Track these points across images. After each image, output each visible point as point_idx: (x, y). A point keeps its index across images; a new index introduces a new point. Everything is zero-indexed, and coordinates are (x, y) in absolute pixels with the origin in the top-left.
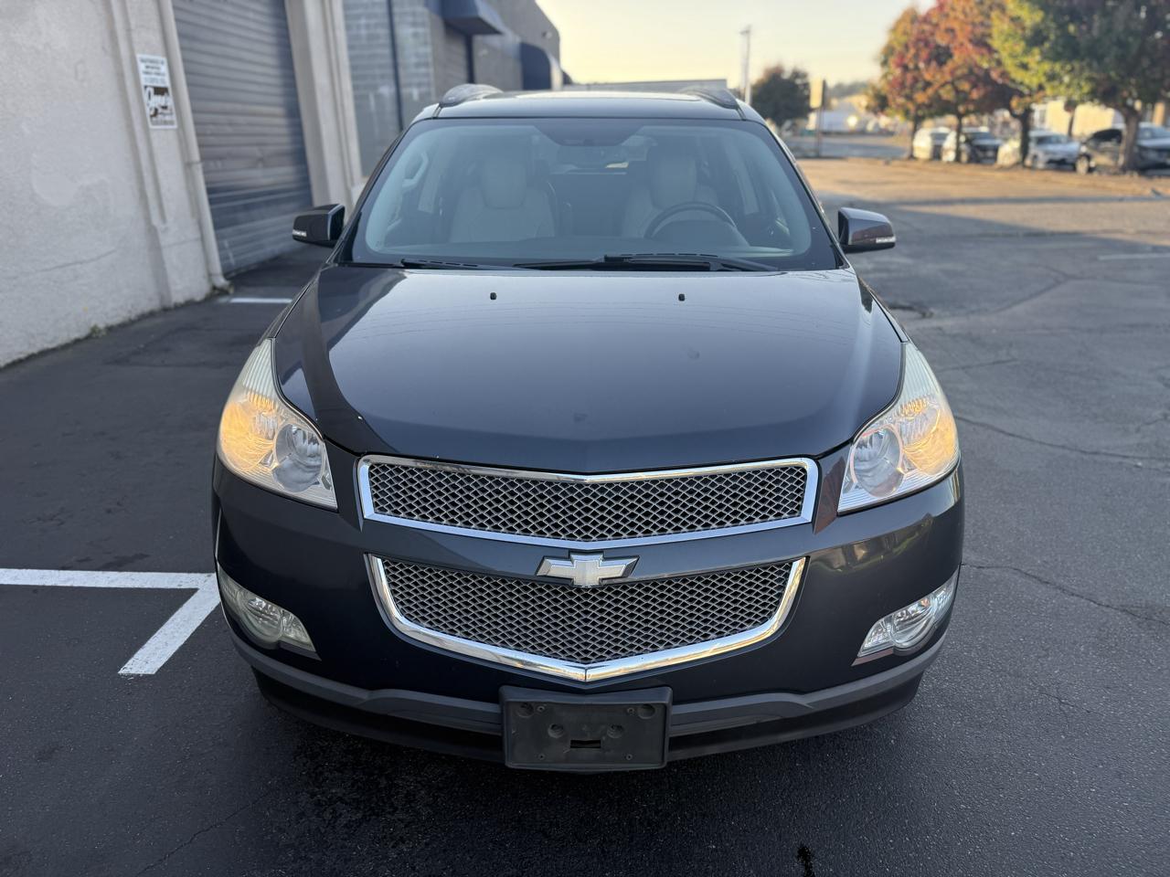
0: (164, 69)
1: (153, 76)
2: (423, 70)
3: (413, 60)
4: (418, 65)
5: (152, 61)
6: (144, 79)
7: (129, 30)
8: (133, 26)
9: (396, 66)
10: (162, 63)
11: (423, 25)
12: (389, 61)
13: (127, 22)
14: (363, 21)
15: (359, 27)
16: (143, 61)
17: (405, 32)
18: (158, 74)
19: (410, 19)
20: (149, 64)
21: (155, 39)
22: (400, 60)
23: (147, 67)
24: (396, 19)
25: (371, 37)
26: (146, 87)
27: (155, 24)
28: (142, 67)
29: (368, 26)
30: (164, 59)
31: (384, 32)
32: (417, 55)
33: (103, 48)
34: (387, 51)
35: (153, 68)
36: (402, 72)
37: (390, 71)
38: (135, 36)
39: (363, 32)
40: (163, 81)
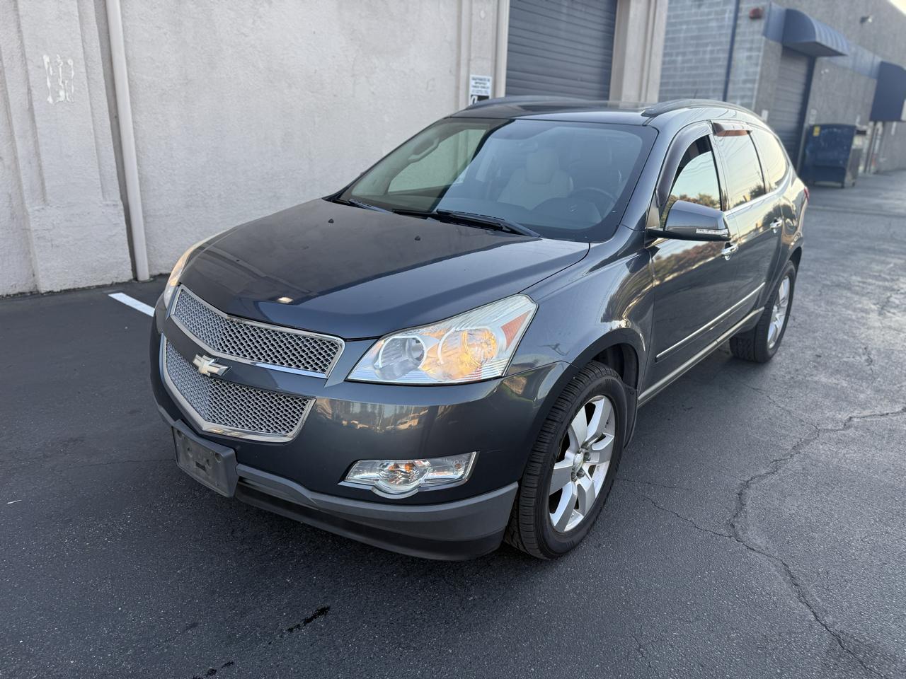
0: (489, 84)
1: (480, 89)
2: (749, 85)
3: (743, 77)
4: (745, 82)
5: (481, 80)
6: (472, 91)
7: (469, 60)
8: (472, 57)
9: (727, 83)
10: (489, 80)
11: (759, 49)
12: (723, 78)
13: (469, 55)
14: (709, 48)
15: (705, 52)
16: (474, 79)
17: (741, 56)
18: (484, 87)
19: (748, 45)
20: (478, 81)
21: (488, 65)
22: (732, 78)
23: (476, 83)
24: (736, 46)
25: (713, 60)
26: (472, 96)
27: (490, 55)
28: (472, 83)
29: (712, 52)
30: (491, 78)
31: (725, 56)
32: (747, 73)
33: (450, 71)
34: (723, 71)
35: (480, 83)
36: (731, 86)
37: (721, 87)
38: (472, 64)
39: (708, 56)
40: (486, 92)
